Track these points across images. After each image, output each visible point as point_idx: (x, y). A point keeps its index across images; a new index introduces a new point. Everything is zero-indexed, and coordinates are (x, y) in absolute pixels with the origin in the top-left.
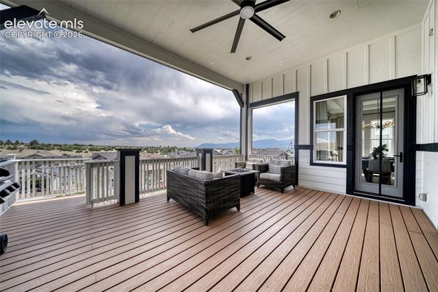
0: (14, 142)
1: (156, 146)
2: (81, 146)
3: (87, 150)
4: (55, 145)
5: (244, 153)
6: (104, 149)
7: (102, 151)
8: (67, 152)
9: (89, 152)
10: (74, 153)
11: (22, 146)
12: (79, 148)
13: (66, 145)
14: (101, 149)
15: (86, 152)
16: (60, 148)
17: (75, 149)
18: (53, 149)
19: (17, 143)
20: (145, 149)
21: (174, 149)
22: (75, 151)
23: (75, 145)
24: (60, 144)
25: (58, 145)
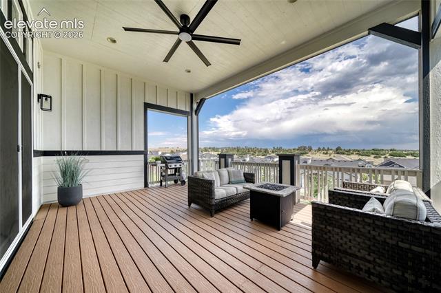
0: (326, 149)
2: (380, 150)
3: (387, 155)
4: (354, 151)
8: (364, 158)
11: (331, 152)
12: (377, 153)
13: (364, 150)
16: (359, 152)
17: (373, 154)
18: (353, 154)
19: (328, 149)
22: (373, 156)
23: (373, 150)
24: (358, 149)
25: (357, 150)
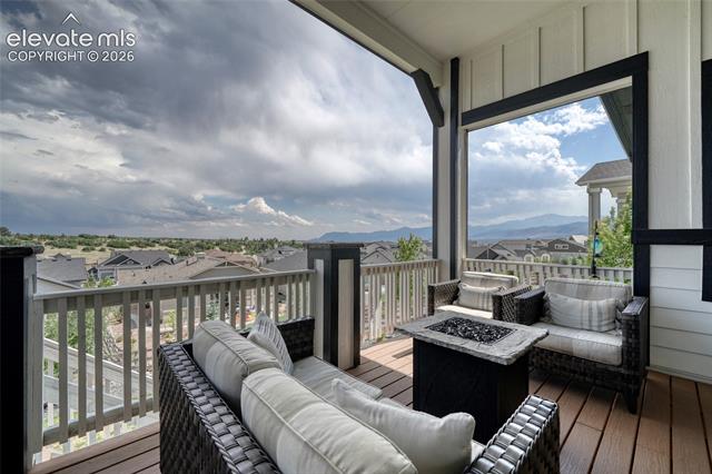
1: (239, 238)
2: (92, 238)
3: (104, 246)
4: (42, 237)
5: (444, 254)
6: (138, 244)
7: (134, 248)
9: (107, 249)
10: (77, 253)
12: (88, 242)
13: (63, 236)
14: (131, 244)
15: (102, 250)
16: (53, 242)
17: (80, 243)
20: (217, 245)
21: (271, 242)
22: (82, 247)
23: (82, 236)
24: (51, 234)
25: (48, 237)
